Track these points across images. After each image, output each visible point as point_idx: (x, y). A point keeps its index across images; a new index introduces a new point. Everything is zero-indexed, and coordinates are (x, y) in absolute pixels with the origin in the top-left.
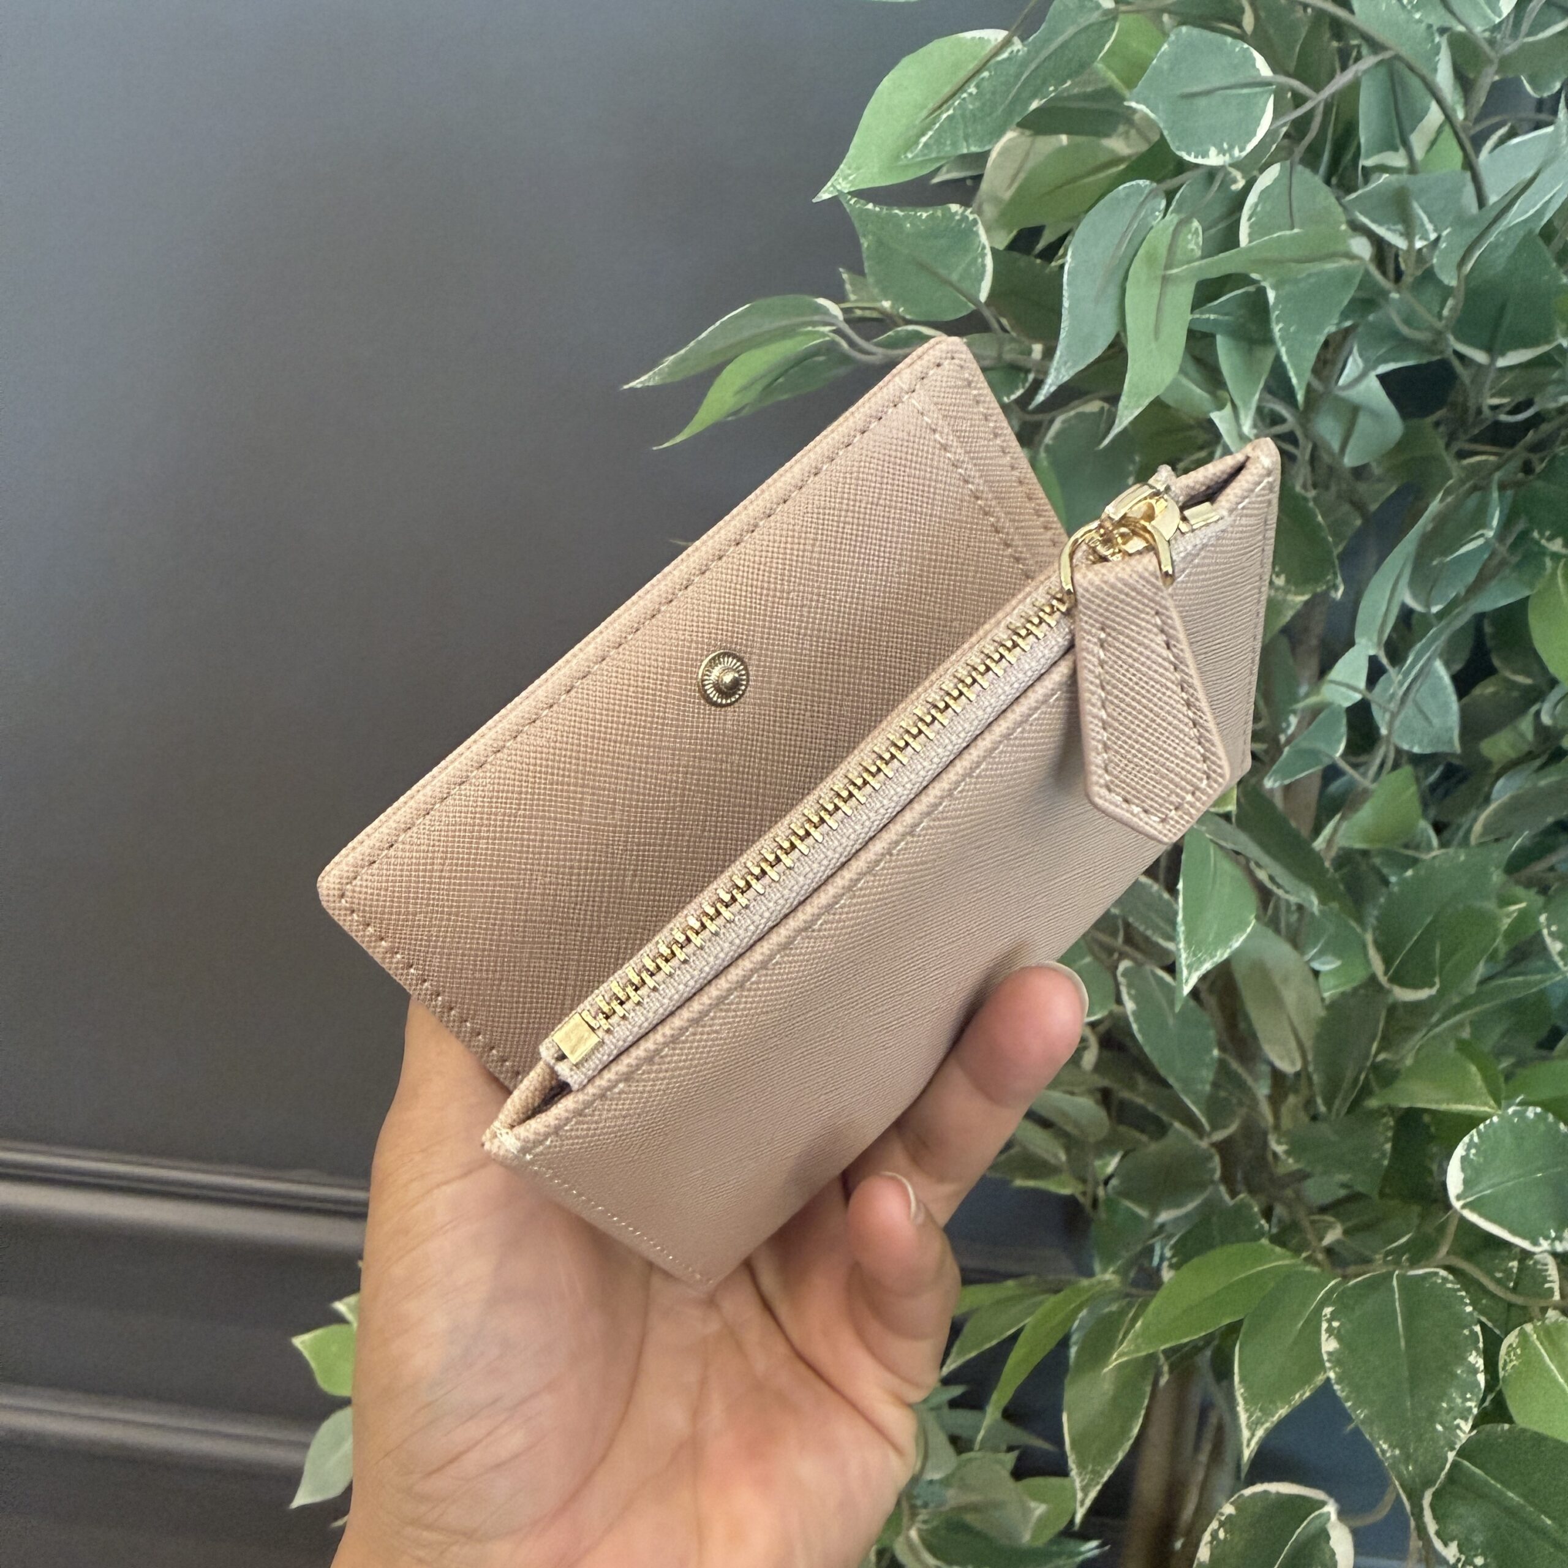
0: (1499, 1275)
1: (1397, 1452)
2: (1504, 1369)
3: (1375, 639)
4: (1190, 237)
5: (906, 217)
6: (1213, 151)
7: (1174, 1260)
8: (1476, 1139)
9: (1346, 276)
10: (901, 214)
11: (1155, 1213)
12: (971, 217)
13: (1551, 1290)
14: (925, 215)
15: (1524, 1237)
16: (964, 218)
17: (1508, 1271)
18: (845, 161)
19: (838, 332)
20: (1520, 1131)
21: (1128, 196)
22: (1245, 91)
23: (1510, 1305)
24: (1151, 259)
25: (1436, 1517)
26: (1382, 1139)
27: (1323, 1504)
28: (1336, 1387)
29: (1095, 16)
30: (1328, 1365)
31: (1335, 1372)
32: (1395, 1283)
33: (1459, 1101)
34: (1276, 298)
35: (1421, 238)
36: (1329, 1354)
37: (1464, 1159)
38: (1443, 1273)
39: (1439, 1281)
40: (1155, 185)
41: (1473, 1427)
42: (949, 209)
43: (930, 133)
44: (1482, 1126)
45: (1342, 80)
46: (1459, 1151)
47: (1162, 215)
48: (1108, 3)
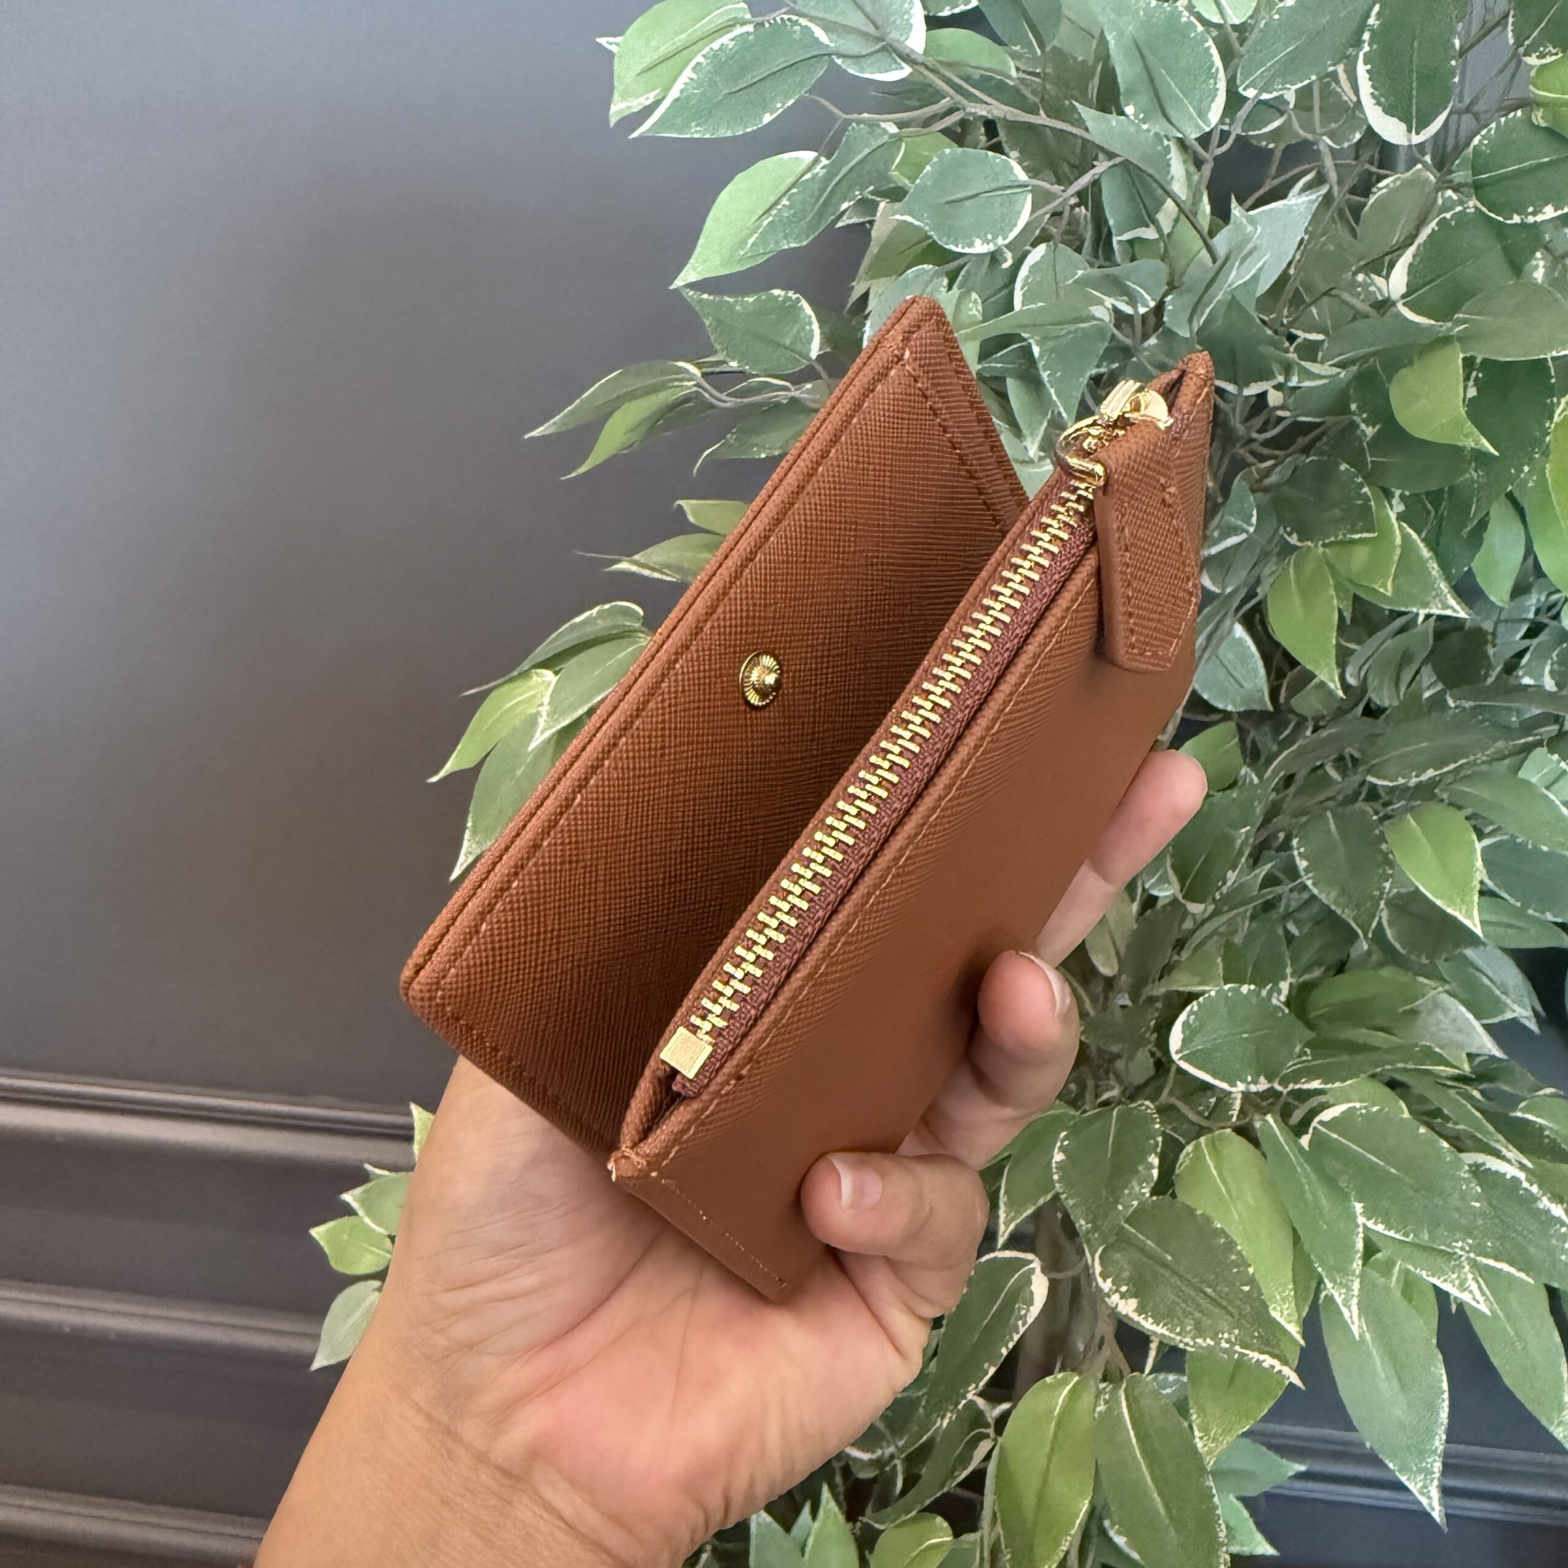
0: (1200, 1108)
1: (1090, 1225)
2: (1178, 1168)
4: (971, 305)
5: (736, 302)
6: (978, 242)
8: (1196, 1009)
9: (1100, 331)
10: (731, 300)
12: (794, 297)
13: (1232, 1115)
14: (751, 300)
15: (1222, 1080)
16: (788, 298)
17: (1207, 1105)
18: (694, 256)
19: (698, 385)
20: (1233, 1003)
21: (916, 277)
22: (1006, 192)
25: (1102, 1264)
27: (1031, 1262)
29: (884, 139)
30: (1054, 1170)
31: (1059, 1175)
32: (1114, 1112)
33: (1202, 983)
34: (1039, 352)
35: (1143, 306)
36: (1057, 1163)
37: (1186, 1024)
38: (1148, 1103)
39: (1144, 1109)
40: (937, 268)
42: (772, 293)
43: (756, 235)
44: (1197, 1001)
45: (1084, 180)
46: (1183, 1017)
47: (946, 290)
48: (893, 129)
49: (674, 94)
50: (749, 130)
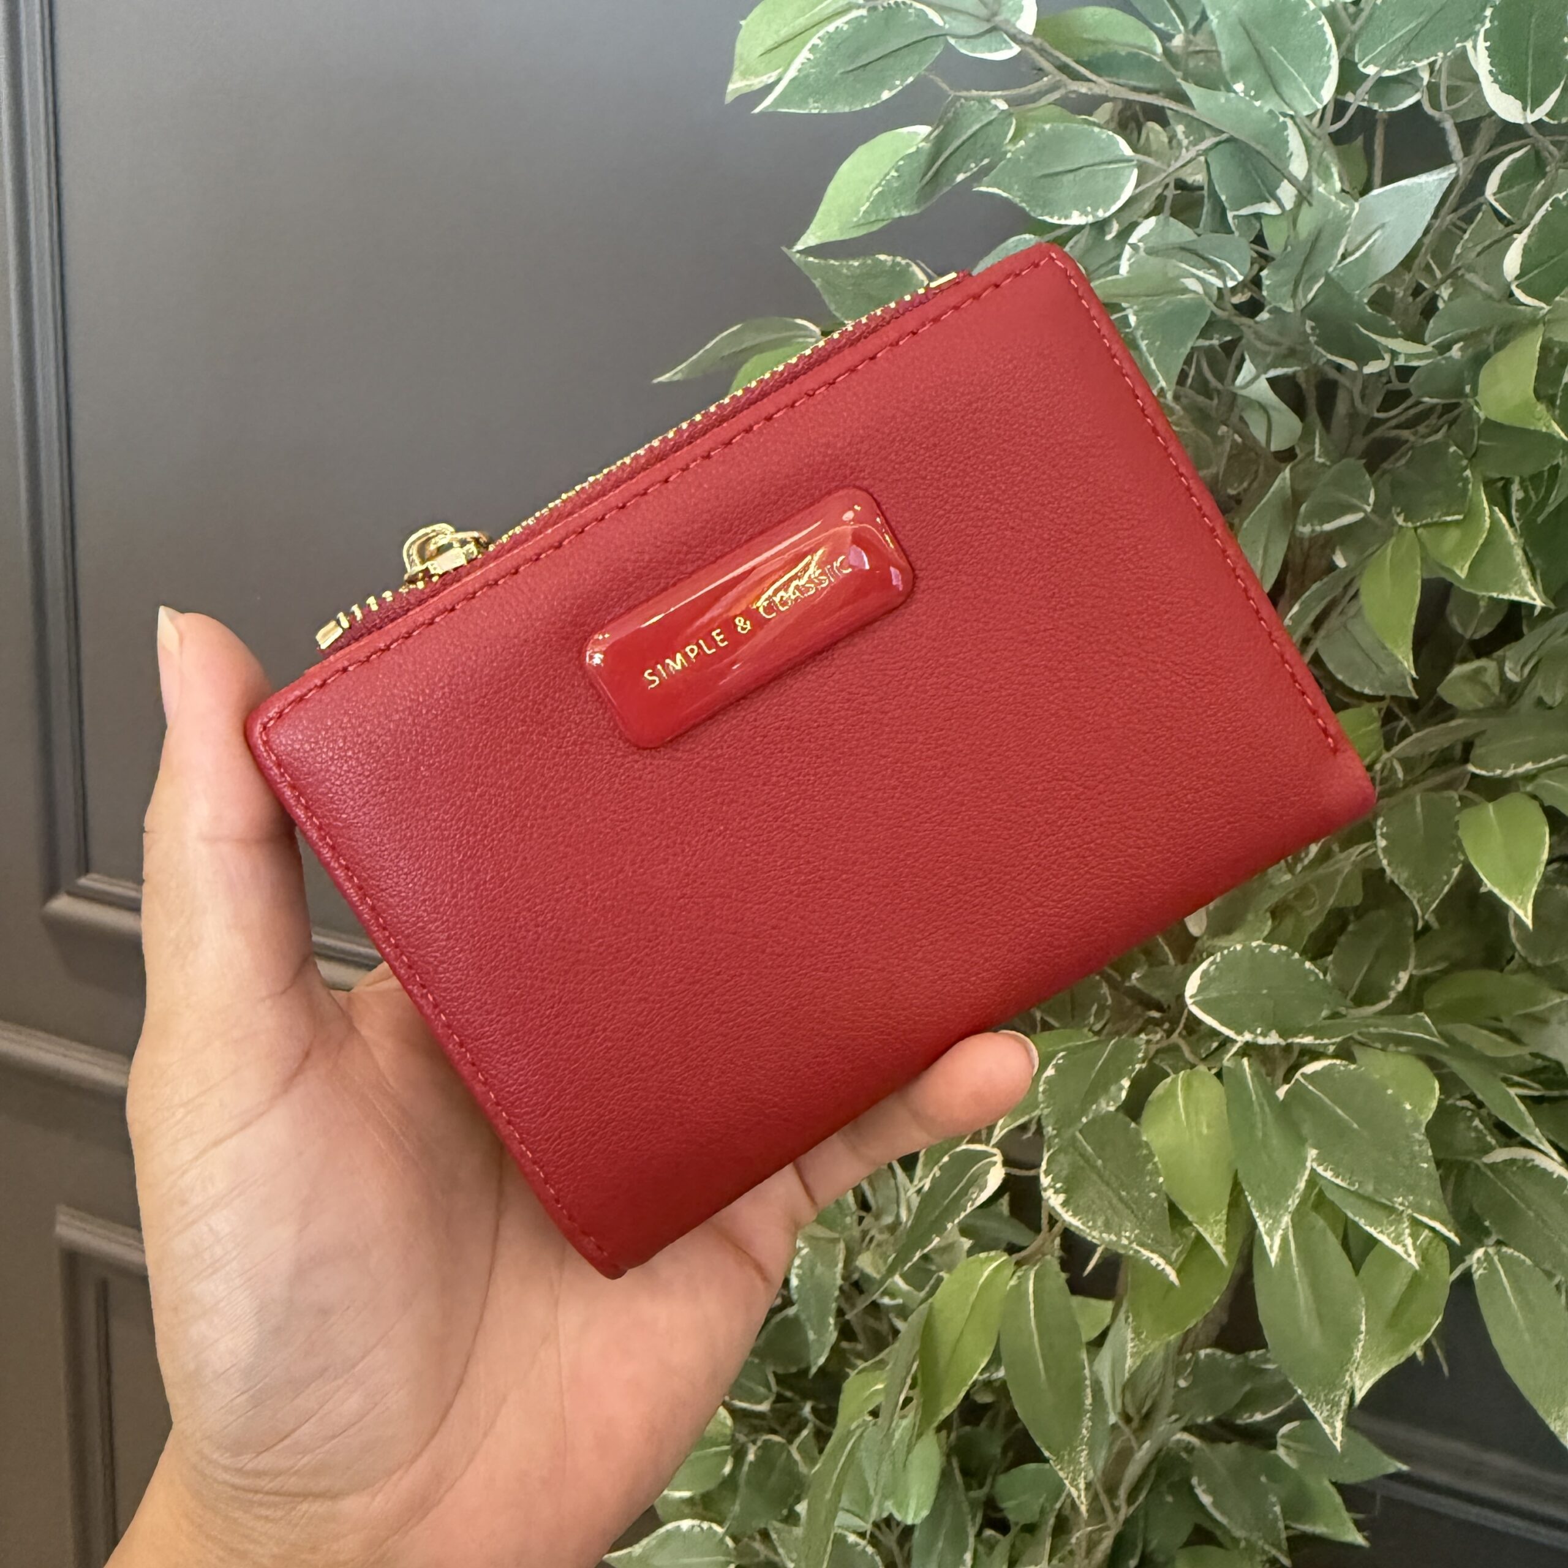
5: (842, 265)
6: (1073, 214)
8: (1219, 961)
10: (837, 263)
12: (903, 262)
14: (857, 263)
15: (1229, 1027)
16: (896, 263)
18: (813, 222)
22: (1109, 167)
27: (995, 1156)
34: (1137, 322)
37: (1205, 973)
42: (878, 258)
43: (868, 204)
44: (1226, 951)
46: (1204, 966)
48: (1003, 106)
49: (792, 73)
50: (867, 106)
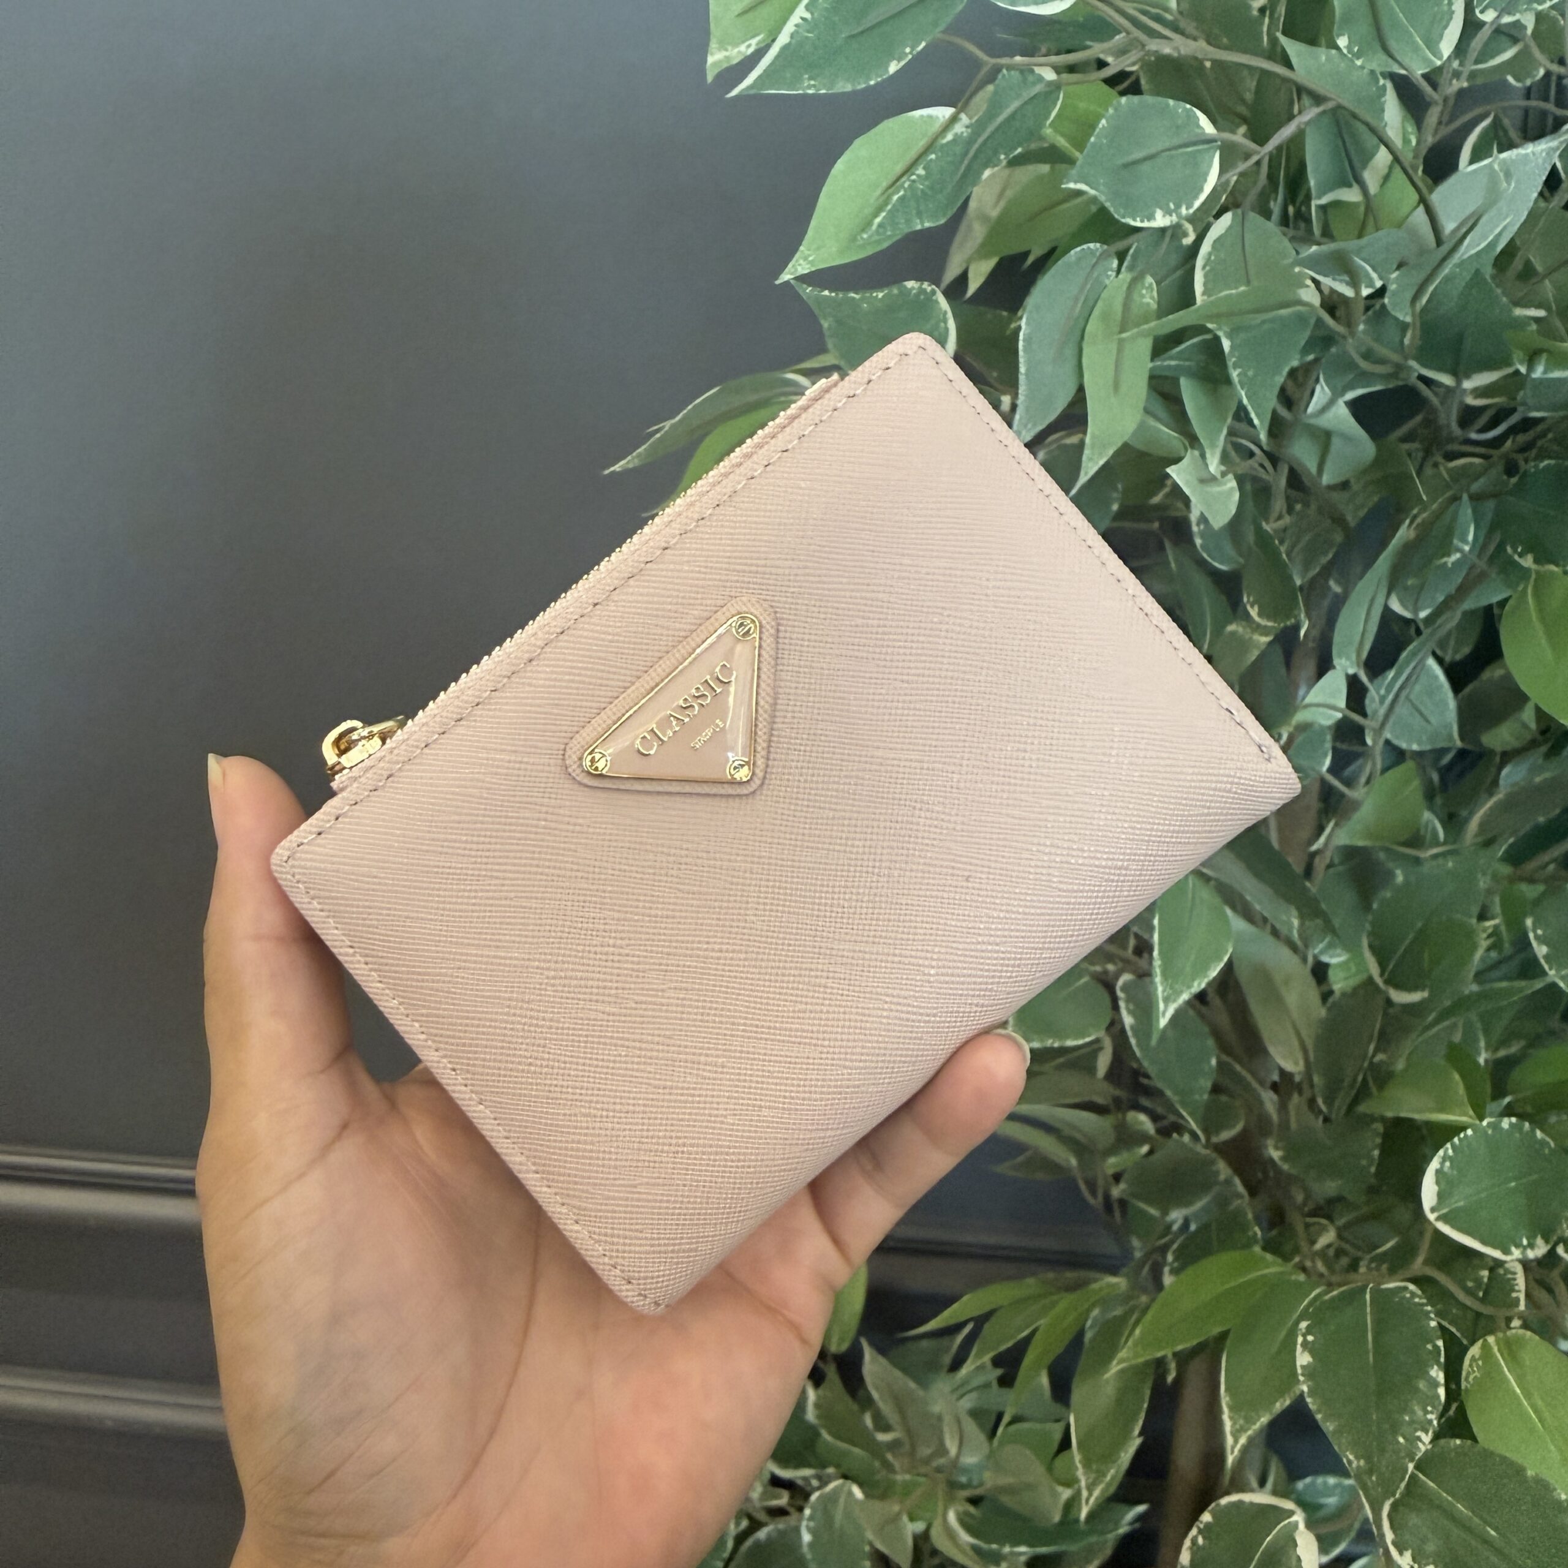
0: (1470, 1284)
1: (1362, 1463)
2: (1467, 1379)
3: (1354, 656)
4: (1144, 292)
5: (862, 299)
6: (1159, 214)
7: (1176, 1265)
8: (1450, 1152)
9: (1301, 319)
10: (857, 297)
11: (1165, 1213)
12: (929, 289)
13: (1518, 1300)
14: (880, 295)
15: (1495, 1247)
16: (922, 291)
17: (1478, 1281)
18: (804, 243)
20: (1494, 1142)
21: (1079, 259)
22: (1189, 149)
23: (1478, 1315)
24: (1105, 317)
25: (1392, 1527)
26: (1370, 1144)
27: (1291, 1513)
28: (1309, 1400)
29: (1038, 88)
30: (1301, 1378)
31: (1308, 1387)
32: (1368, 1297)
33: (1441, 1110)
34: (1232, 347)
35: (1367, 287)
36: (1303, 1367)
37: (1439, 1172)
38: (1412, 1287)
39: (1408, 1295)
40: (1105, 247)
41: (1431, 1442)
42: (905, 287)
43: (883, 214)
44: (1456, 1140)
45: (1287, 132)
46: (1434, 1165)
47: (1114, 274)
48: (1049, 75)
49: (783, 39)
50: (872, 83)
